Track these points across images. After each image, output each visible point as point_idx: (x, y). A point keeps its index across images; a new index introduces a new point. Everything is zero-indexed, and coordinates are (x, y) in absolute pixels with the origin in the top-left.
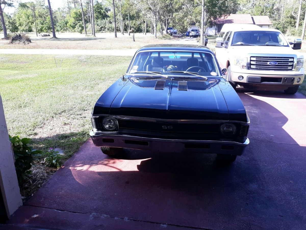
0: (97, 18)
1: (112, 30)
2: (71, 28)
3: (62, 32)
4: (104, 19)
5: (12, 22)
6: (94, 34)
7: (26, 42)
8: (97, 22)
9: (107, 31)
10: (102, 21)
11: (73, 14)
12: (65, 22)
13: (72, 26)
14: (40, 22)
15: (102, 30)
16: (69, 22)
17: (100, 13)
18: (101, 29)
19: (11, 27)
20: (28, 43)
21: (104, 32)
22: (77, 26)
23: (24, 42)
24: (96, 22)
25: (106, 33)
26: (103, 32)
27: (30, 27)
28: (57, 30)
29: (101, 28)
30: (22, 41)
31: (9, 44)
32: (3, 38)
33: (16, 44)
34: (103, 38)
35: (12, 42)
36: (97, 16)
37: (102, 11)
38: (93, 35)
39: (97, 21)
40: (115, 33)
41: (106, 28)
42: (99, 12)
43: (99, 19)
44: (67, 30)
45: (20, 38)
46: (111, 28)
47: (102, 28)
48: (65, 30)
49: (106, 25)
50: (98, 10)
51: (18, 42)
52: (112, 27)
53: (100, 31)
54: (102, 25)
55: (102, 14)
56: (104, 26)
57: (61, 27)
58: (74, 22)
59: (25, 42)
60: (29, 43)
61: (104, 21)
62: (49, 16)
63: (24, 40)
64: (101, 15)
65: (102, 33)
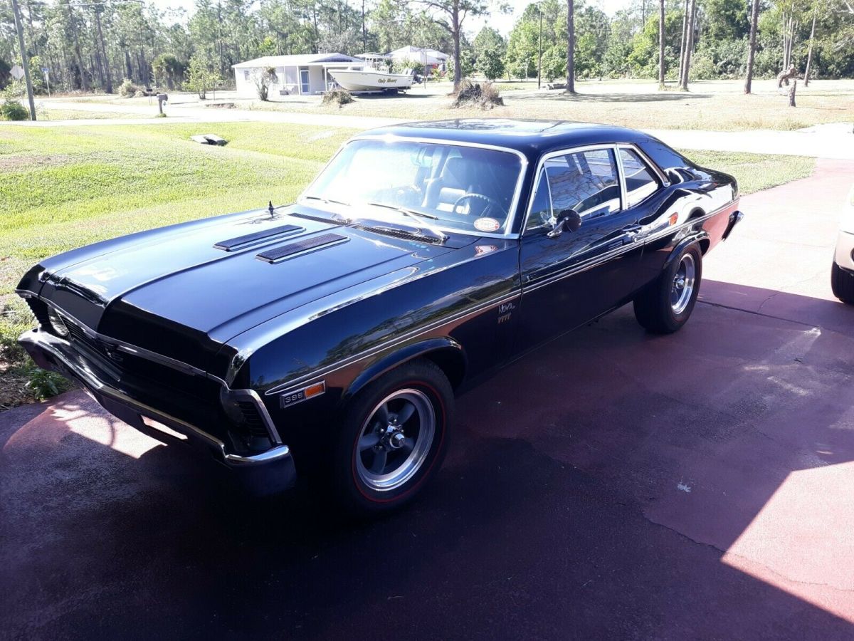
0: (720, 35)
1: (758, 71)
2: (638, 65)
3: (613, 78)
4: (742, 38)
5: (494, 52)
6: (685, 84)
7: (489, 104)
8: (716, 47)
9: (741, 75)
10: (732, 45)
11: (652, 25)
12: (624, 49)
13: (639, 62)
14: (560, 50)
15: (725, 72)
16: (636, 49)
17: (731, 19)
18: (725, 67)
19: (488, 66)
20: (492, 107)
21: (731, 76)
22: (652, 61)
23: (484, 104)
24: (714, 48)
25: (737, 79)
26: (728, 78)
27: (532, 65)
28: (598, 73)
29: (724, 64)
30: (480, 101)
31: (451, 108)
32: (450, 93)
33: (464, 108)
34: (704, 94)
35: (457, 104)
36: (720, 28)
37: (739, 14)
38: (682, 86)
39: (718, 45)
40: (747, 80)
41: (741, 65)
42: (728, 17)
43: (726, 38)
44: (626, 71)
45: (476, 94)
46: (757, 65)
47: (728, 65)
48: (622, 72)
49: (741, 56)
50: (726, 11)
51: (470, 103)
52: (760, 63)
53: (720, 73)
54: (730, 57)
55: (738, 22)
56: (737, 60)
57: (611, 63)
58: (649, 49)
59: (486, 104)
60: (494, 105)
61: (738, 44)
62: (586, 35)
63: (485, 98)
64: (733, 25)
65: (726, 79)
